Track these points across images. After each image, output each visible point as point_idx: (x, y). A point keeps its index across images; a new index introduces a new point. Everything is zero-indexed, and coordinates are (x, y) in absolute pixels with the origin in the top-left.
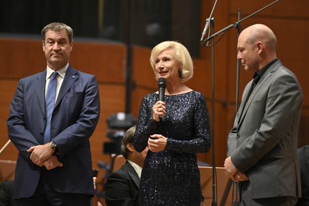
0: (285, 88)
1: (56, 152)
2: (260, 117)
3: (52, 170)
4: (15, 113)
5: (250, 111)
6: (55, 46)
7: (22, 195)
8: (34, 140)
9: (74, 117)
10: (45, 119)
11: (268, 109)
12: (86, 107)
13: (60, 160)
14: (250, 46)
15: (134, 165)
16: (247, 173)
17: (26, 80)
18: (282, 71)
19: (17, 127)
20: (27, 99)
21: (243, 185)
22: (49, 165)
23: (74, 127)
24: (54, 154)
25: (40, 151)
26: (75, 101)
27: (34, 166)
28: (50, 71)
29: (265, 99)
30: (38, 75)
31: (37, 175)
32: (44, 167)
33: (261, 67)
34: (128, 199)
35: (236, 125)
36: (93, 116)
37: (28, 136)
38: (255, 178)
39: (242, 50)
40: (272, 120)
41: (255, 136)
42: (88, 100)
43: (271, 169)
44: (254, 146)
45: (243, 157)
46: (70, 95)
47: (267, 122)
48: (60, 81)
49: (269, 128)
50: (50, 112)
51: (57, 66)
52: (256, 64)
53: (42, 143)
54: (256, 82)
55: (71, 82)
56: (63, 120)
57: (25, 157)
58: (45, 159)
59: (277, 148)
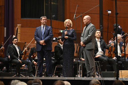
0: (93, 28)
1: (45, 42)
2: (88, 33)
3: (44, 45)
4: (36, 35)
5: (86, 32)
6: (45, 21)
7: (38, 51)
8: (40, 39)
9: (48, 35)
10: (42, 35)
11: (90, 32)
12: (50, 33)
13: (46, 43)
15: (59, 44)
16: (85, 45)
17: (37, 28)
18: (92, 25)
19: (36, 37)
20: (38, 32)
21: (84, 47)
22: (44, 44)
23: (48, 37)
24: (44, 42)
25: (42, 42)
26: (48, 32)
27: (40, 45)
28: (42, 26)
29: (89, 30)
30: (40, 27)
32: (43, 45)
33: (88, 24)
34: (59, 51)
35: (82, 35)
36: (52, 34)
38: (87, 45)
39: (84, 20)
40: (91, 34)
41: (87, 37)
42: (50, 31)
43: (90, 43)
44: (87, 39)
45: (85, 41)
46: (47, 30)
47: (90, 35)
48: (45, 28)
49: (90, 36)
50: (43, 34)
51: (44, 25)
53: (42, 40)
54: (87, 27)
55: (47, 28)
56: (46, 35)
58: (43, 43)
59: (91, 40)
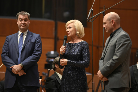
0: (124, 40)
1: (23, 68)
2: (113, 53)
4: (5, 51)
5: (109, 50)
8: (13, 62)
9: (31, 53)
10: (18, 54)
11: (116, 49)
12: (36, 48)
13: (25, 72)
14: (109, 22)
15: (58, 74)
17: (9, 37)
18: (123, 33)
19: (6, 57)
20: (10, 45)
21: (106, 83)
22: (20, 74)
23: (31, 57)
25: (16, 68)
26: (31, 46)
27: (13, 74)
28: (20, 33)
29: (115, 45)
30: (15, 34)
31: (15, 78)
32: (18, 75)
34: (55, 89)
35: (102, 56)
36: (39, 52)
37: (11, 61)
40: (118, 54)
41: (111, 61)
43: (118, 75)
44: (111, 65)
45: (106, 70)
46: (29, 43)
47: (116, 55)
48: (25, 37)
49: (117, 58)
50: (20, 51)
51: (23, 31)
52: (111, 29)
53: (17, 64)
54: (111, 38)
55: (29, 38)
56: (26, 54)
57: (9, 70)
58: (18, 71)
59: (120, 66)
